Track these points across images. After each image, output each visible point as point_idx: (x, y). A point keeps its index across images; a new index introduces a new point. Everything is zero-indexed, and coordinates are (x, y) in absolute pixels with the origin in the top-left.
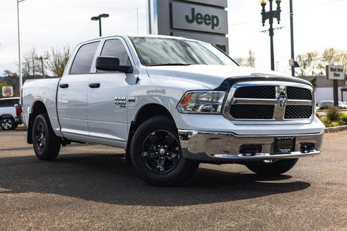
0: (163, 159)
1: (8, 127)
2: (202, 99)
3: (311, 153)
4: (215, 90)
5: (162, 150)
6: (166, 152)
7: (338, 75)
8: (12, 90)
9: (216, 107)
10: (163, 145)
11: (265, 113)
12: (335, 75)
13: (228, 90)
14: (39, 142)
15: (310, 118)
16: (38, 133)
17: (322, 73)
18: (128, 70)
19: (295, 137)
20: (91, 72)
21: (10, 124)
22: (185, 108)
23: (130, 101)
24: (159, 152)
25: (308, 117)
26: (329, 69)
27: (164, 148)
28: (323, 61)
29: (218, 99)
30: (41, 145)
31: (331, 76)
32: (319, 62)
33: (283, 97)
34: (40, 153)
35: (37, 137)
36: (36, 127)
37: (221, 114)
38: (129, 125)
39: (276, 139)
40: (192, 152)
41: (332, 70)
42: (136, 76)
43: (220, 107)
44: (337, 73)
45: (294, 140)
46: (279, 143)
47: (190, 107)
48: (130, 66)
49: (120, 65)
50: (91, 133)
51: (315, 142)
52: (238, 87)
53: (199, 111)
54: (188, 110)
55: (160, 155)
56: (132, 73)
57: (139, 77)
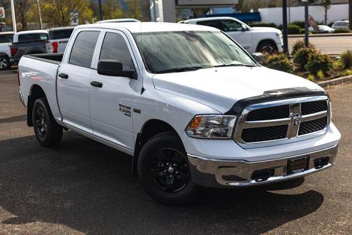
0: (172, 178)
1: (3, 66)
2: (211, 121)
3: (325, 167)
4: (225, 114)
5: (170, 168)
6: (175, 171)
8: (3, 11)
10: (172, 163)
11: (279, 133)
13: (239, 113)
14: (40, 127)
16: (38, 118)
18: (132, 75)
19: (309, 156)
20: (92, 67)
21: (5, 62)
22: (194, 131)
23: (135, 111)
24: (167, 169)
27: (173, 167)
30: (42, 130)
33: (297, 116)
34: (42, 139)
35: (37, 121)
36: (36, 111)
37: (232, 138)
38: (136, 136)
39: (289, 161)
40: (201, 171)
43: (230, 132)
45: (308, 159)
46: (292, 165)
47: (200, 131)
48: (134, 70)
49: (124, 70)
50: (95, 133)
51: (329, 155)
52: (253, 109)
53: (209, 137)
54: (198, 134)
55: (168, 173)
56: (137, 79)
57: (145, 87)
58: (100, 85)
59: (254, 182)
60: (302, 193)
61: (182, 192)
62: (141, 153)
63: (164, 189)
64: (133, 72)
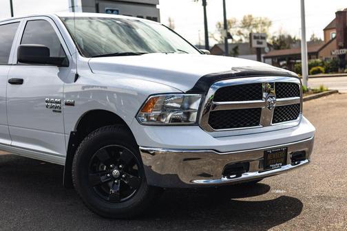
0: (117, 184)
2: (168, 104)
4: (188, 92)
5: (116, 172)
6: (121, 174)
7: (261, 43)
9: (188, 114)
10: (116, 165)
11: (250, 118)
12: (259, 43)
13: (205, 92)
15: (298, 118)
17: (241, 40)
18: (61, 62)
19: (287, 147)
20: (9, 63)
22: (147, 117)
23: (67, 104)
24: (111, 173)
25: (296, 118)
26: (253, 37)
27: (119, 169)
28: (242, 27)
29: (190, 103)
31: (255, 44)
32: (238, 29)
33: (272, 97)
37: (196, 124)
38: (68, 136)
39: (266, 152)
40: (158, 172)
41: (255, 38)
42: (74, 71)
43: (194, 115)
44: (260, 41)
45: (286, 150)
46: (269, 157)
47: (154, 116)
48: (64, 56)
49: (51, 56)
50: (14, 143)
51: (306, 149)
52: (218, 87)
53: (167, 122)
54: (152, 121)
55: (113, 178)
56: (68, 66)
57: (79, 73)
58: (20, 82)
59: (226, 179)
60: (273, 198)
61: (132, 200)
62: (75, 158)
63: (108, 199)
64: (63, 58)
